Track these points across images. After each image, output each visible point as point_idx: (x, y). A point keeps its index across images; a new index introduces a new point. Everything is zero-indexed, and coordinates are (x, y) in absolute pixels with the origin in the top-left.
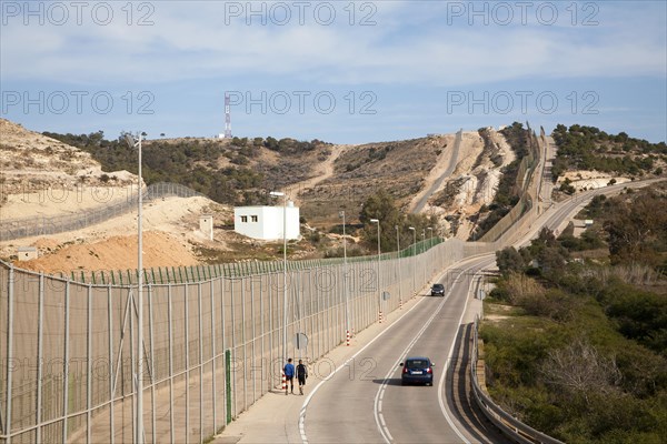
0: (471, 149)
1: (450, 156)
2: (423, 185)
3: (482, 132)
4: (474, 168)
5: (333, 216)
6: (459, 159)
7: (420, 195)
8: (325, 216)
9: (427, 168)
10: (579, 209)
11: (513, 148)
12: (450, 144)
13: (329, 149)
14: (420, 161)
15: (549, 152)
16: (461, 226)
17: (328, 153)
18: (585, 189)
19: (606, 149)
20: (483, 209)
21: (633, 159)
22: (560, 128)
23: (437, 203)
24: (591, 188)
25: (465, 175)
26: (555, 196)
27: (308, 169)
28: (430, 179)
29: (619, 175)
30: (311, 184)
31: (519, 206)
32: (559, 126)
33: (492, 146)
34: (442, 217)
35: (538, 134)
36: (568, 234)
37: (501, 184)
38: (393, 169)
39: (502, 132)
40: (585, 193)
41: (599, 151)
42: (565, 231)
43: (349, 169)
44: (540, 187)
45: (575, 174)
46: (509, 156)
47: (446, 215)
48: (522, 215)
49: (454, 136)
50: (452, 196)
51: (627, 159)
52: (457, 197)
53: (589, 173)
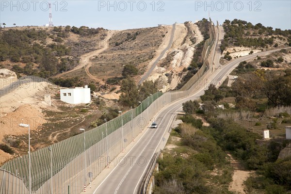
0: (180, 34)
1: (169, 38)
2: (155, 55)
3: (186, 24)
4: (182, 44)
5: (109, 72)
6: (174, 39)
7: (154, 61)
8: (104, 72)
9: (157, 44)
10: (233, 68)
11: (202, 34)
12: (170, 31)
13: (106, 33)
14: (154, 41)
15: (220, 35)
16: (173, 79)
17: (105, 35)
18: (237, 57)
19: (250, 33)
20: (184, 70)
21: (263, 39)
22: (227, 22)
23: (162, 65)
24: (240, 56)
25: (176, 50)
26: (222, 62)
27: (95, 45)
28: (159, 51)
29: (255, 48)
30: (96, 53)
31: (203, 68)
32: (226, 20)
33: (191, 32)
34: (164, 74)
35: (216, 25)
36: (225, 85)
37: (194, 56)
38: (140, 45)
39: (197, 24)
40: (237, 59)
41: (246, 35)
42: (224, 82)
43: (117, 45)
44: (214, 57)
45: (232, 49)
46: (200, 38)
47: (165, 73)
48: (203, 74)
49: (172, 26)
50: (169, 61)
51: (260, 39)
52: (172, 62)
53: (239, 48)
